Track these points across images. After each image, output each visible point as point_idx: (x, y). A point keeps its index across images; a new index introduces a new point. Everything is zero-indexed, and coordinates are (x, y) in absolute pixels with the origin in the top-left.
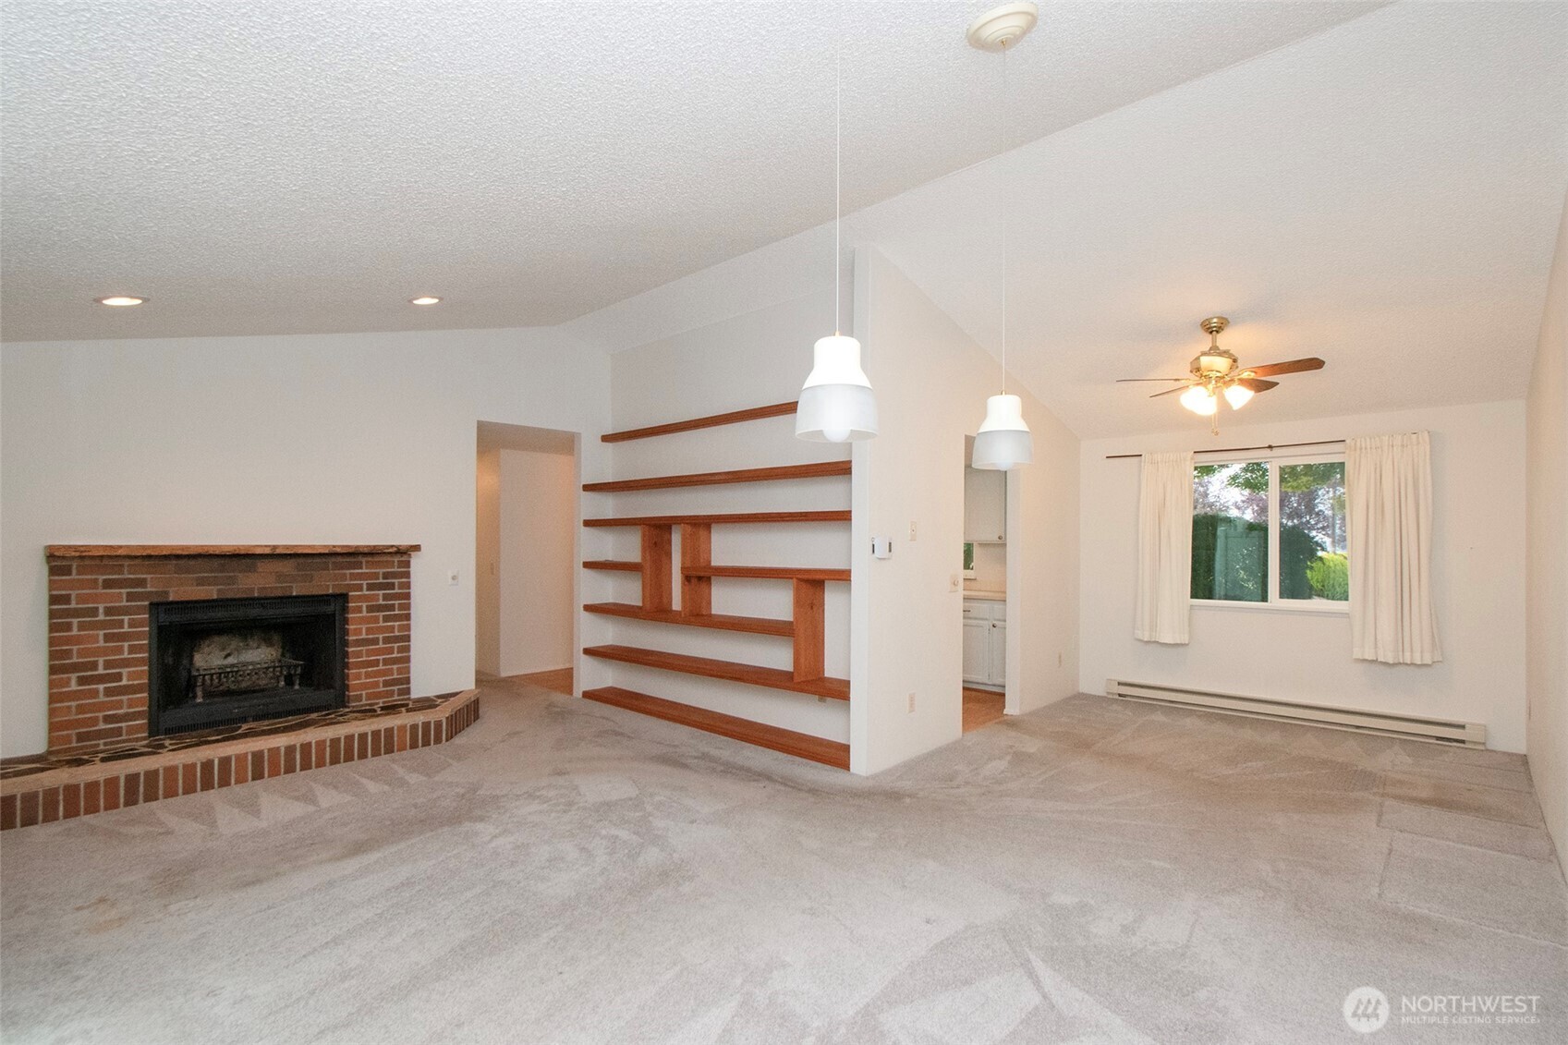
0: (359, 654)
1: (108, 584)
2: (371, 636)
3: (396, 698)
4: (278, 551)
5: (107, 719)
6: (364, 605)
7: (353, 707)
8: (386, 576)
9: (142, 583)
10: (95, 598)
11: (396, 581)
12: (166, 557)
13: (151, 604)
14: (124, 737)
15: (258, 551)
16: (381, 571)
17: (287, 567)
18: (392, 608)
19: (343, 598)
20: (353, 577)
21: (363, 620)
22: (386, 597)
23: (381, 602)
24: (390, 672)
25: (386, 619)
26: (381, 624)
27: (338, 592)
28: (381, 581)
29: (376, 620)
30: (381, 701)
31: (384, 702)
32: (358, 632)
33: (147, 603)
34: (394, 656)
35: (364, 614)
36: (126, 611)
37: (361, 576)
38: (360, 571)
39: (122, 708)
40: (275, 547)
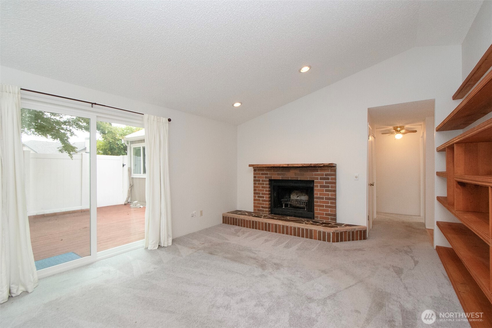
0: (317, 202)
1: (262, 174)
2: (321, 196)
3: (330, 221)
4: (289, 166)
5: (262, 207)
6: (319, 185)
7: (316, 220)
8: (326, 175)
9: (267, 174)
10: (260, 177)
11: (330, 177)
12: (271, 167)
13: (269, 180)
14: (265, 212)
15: (285, 166)
16: (324, 173)
17: (297, 171)
18: (328, 187)
19: (313, 182)
20: (316, 175)
21: (319, 190)
22: (326, 183)
23: (324, 184)
24: (328, 211)
25: (326, 191)
26: (325, 192)
27: (311, 179)
28: (324, 177)
29: (323, 191)
30: (325, 220)
31: (325, 221)
32: (317, 194)
33: (268, 179)
34: (329, 205)
35: (319, 188)
36: (265, 181)
37: (318, 175)
38: (318, 173)
39: (264, 205)
40: (288, 165)
